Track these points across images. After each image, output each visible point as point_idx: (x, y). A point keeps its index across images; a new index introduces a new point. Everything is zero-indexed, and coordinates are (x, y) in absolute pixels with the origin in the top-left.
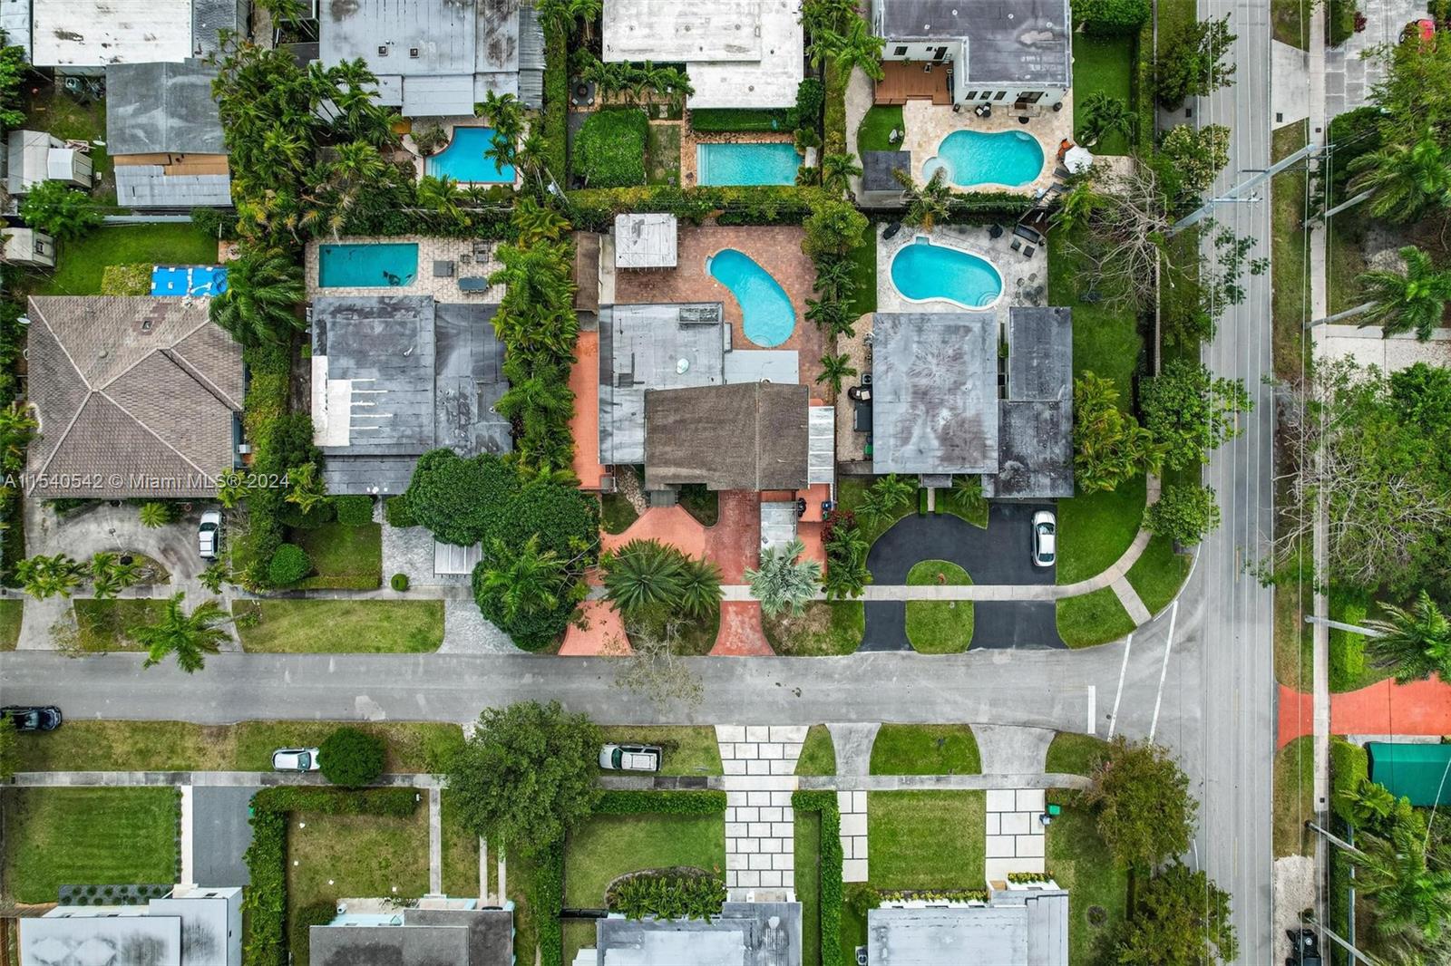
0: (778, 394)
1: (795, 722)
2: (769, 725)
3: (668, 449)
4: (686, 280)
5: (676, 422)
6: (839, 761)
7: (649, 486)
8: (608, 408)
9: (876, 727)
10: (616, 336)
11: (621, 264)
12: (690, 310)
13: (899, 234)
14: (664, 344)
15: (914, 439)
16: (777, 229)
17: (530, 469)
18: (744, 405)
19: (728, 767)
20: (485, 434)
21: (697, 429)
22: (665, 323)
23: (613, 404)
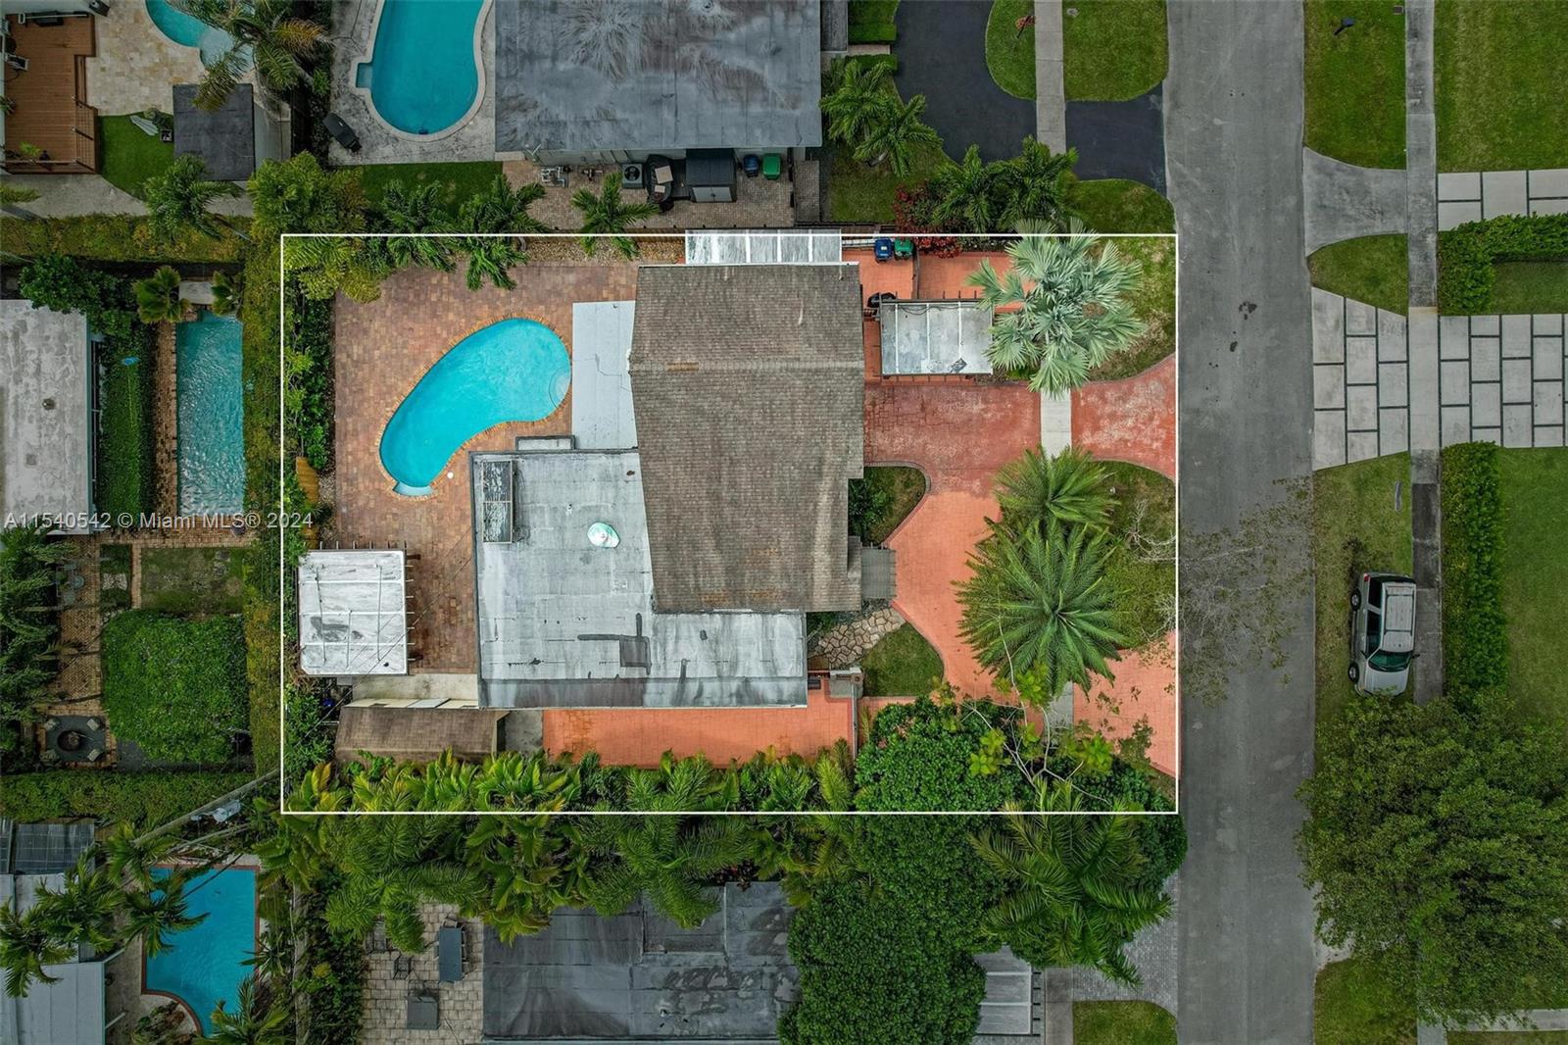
0: (656, 325)
1: (1304, 315)
2: (1309, 365)
3: (775, 565)
4: (440, 534)
5: (718, 547)
6: (1379, 228)
7: (853, 604)
8: (692, 688)
9: (1310, 159)
10: (542, 673)
11: (399, 663)
12: (487, 521)
13: (351, 121)
14: (558, 574)
15: (751, 65)
16: (341, 357)
17: (822, 852)
18: (679, 397)
19: (1393, 446)
20: (747, 936)
21: (734, 503)
22: (515, 571)
23: (683, 679)
